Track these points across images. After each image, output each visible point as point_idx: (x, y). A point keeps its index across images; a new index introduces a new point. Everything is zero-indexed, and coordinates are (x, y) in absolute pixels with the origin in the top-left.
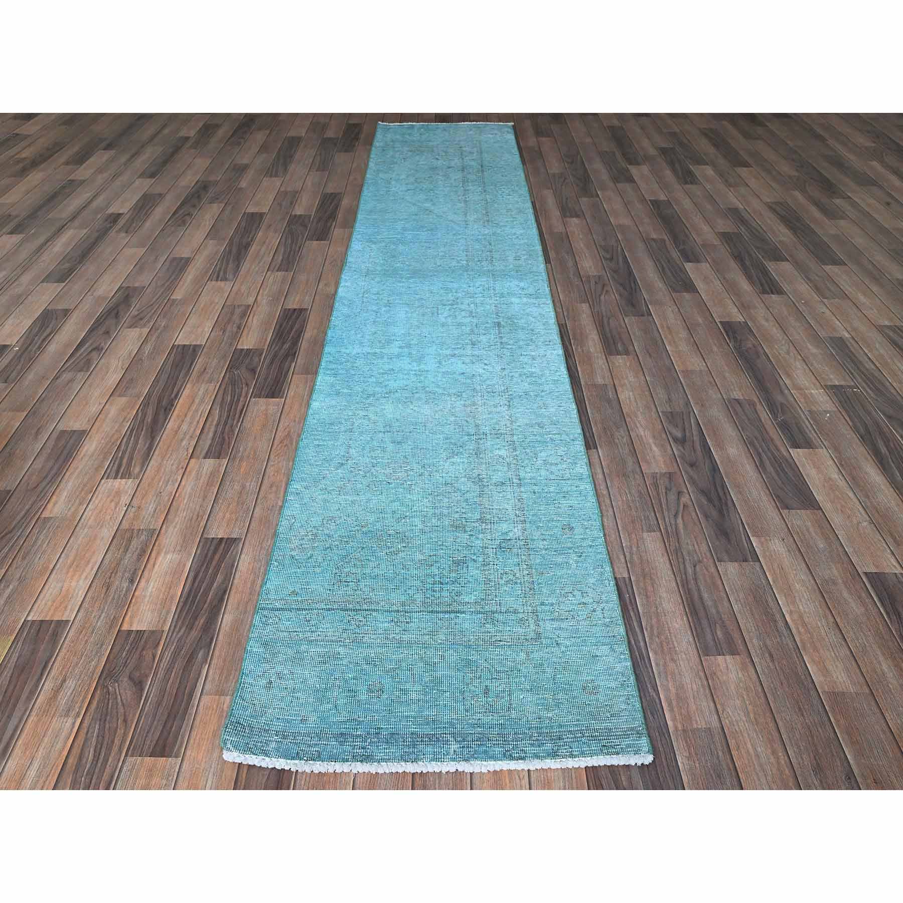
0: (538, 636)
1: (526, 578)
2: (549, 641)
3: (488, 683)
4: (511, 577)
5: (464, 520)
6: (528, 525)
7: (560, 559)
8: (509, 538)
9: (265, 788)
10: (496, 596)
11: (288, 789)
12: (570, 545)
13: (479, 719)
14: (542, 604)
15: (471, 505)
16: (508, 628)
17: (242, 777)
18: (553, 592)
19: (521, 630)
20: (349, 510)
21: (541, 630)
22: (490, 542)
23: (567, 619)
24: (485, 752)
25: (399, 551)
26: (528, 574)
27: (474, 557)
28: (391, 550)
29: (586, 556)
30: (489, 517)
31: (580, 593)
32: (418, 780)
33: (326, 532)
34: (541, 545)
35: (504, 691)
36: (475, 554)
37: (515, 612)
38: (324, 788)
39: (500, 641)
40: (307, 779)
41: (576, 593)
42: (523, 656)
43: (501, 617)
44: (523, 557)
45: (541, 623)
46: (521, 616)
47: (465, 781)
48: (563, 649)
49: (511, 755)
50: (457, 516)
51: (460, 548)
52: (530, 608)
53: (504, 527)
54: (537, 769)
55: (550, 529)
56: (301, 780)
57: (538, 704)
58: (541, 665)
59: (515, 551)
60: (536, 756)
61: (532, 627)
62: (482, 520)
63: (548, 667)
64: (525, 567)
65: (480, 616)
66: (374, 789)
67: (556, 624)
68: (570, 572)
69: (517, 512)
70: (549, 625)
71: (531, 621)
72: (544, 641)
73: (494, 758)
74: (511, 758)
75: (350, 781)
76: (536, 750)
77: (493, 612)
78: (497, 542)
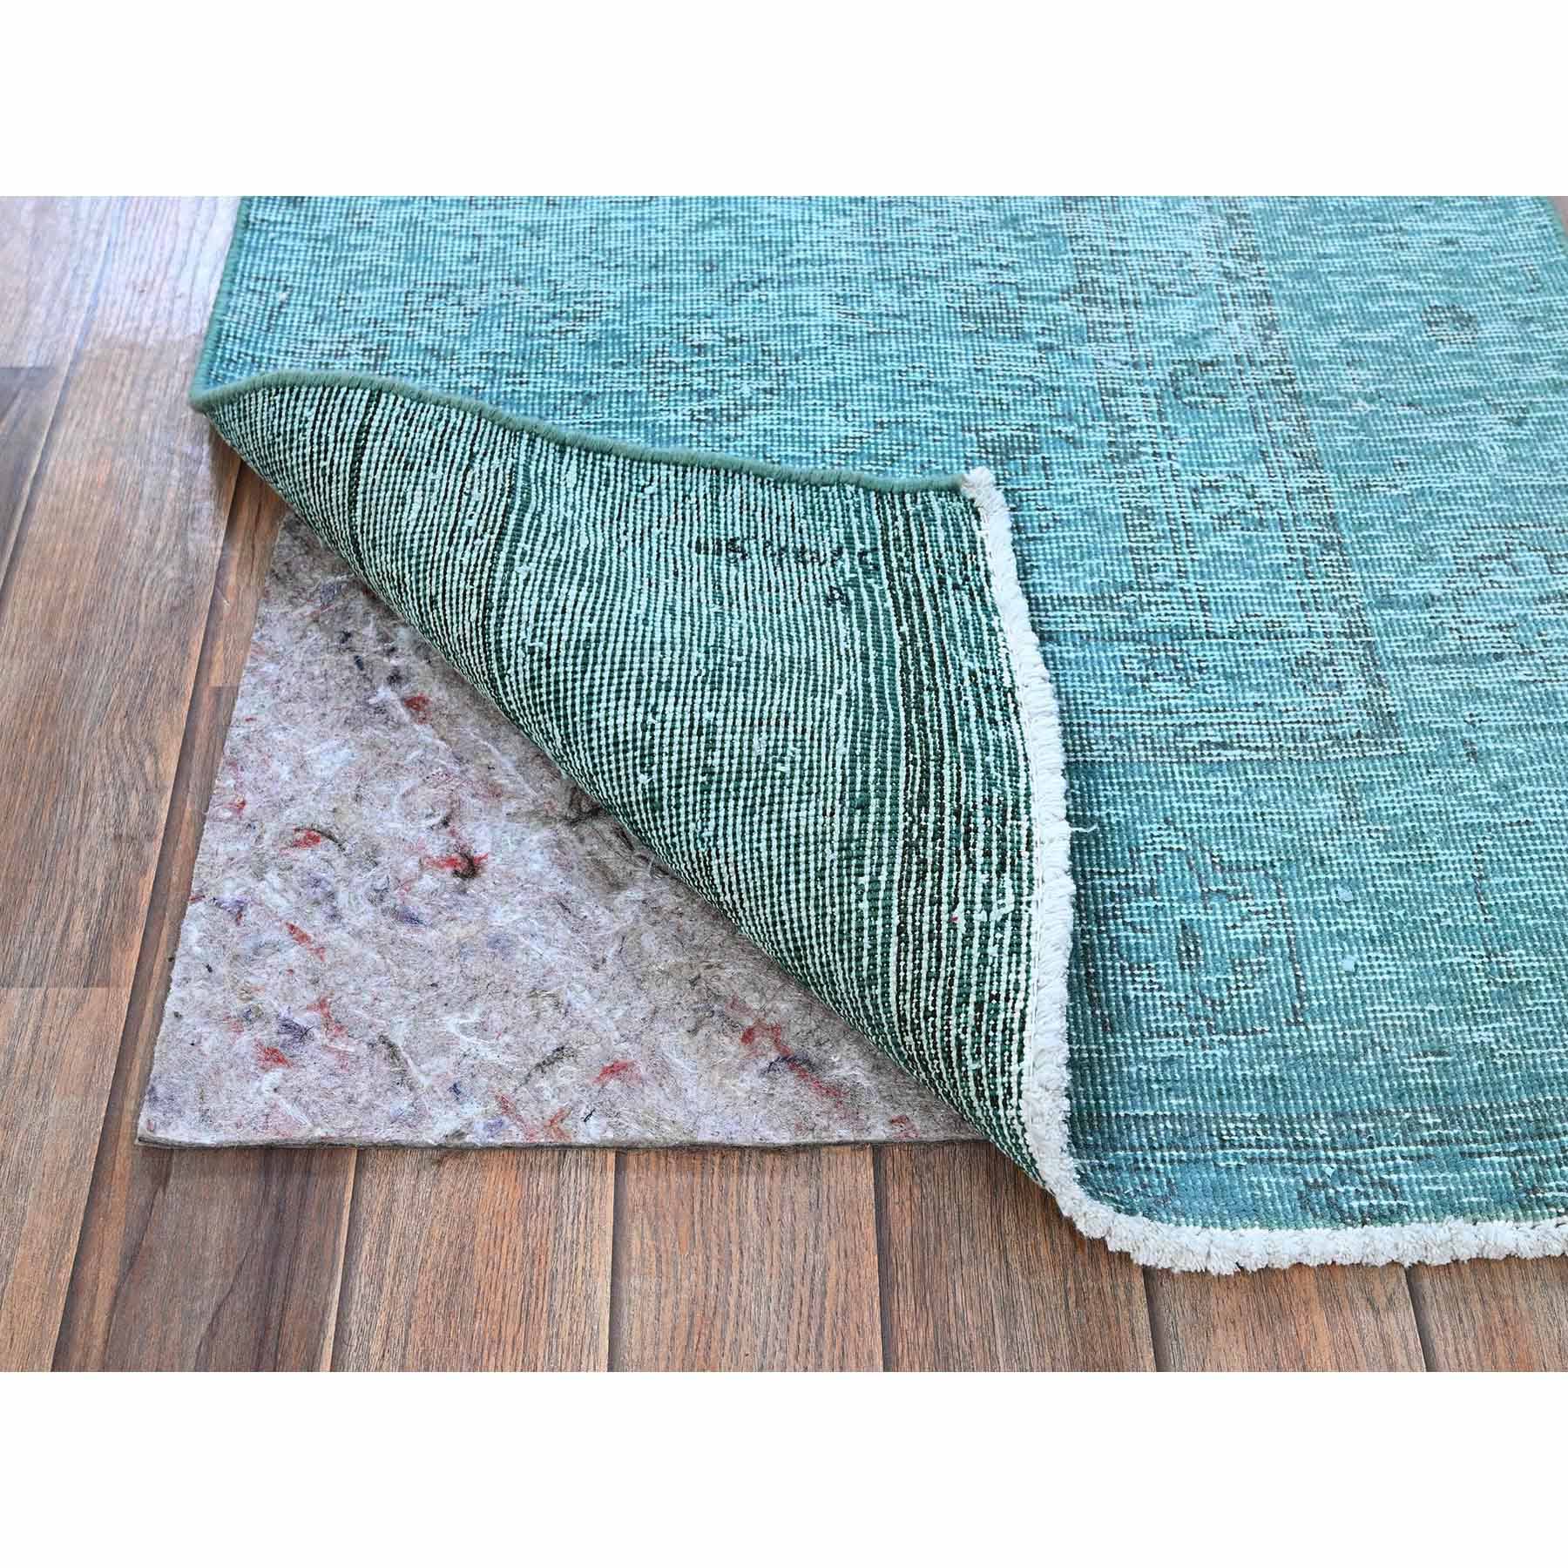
0: (1387, 722)
1: (1303, 505)
2: (1433, 743)
3: (1190, 912)
4: (1236, 501)
5: (1010, 294)
6: (1280, 310)
7: (1435, 432)
8: (1206, 357)
9: (202, 1365)
10: (1182, 574)
11: (311, 1366)
12: (1468, 381)
13: (1171, 1059)
14: (1386, 601)
15: (1031, 238)
16: (1251, 697)
17: (89, 1326)
18: (1427, 554)
19: (1309, 704)
20: (520, 254)
21: (1394, 702)
22: (1129, 372)
23: (1498, 657)
24: (1217, 1191)
25: (746, 406)
26: (1308, 491)
27: (1070, 429)
28: (710, 403)
29: (1544, 421)
30: (1112, 280)
31: (1536, 558)
32: (907, 1323)
33: (425, 338)
34: (1350, 380)
35: (1265, 946)
36: (1070, 418)
37: (1273, 633)
38: (475, 1365)
39: (1223, 746)
40: (398, 1330)
41: (1521, 556)
42: (1327, 804)
43: (1213, 655)
44: (1277, 426)
45: (1390, 673)
46: (1299, 647)
47: (1125, 1325)
48: (1500, 772)
49: (1332, 1204)
50: (979, 276)
51: (1005, 397)
52: (1333, 617)
53: (1182, 317)
54: (1456, 1262)
55: (1373, 321)
56: (369, 1338)
57: (1419, 995)
58: (1416, 838)
59: (1239, 403)
60: (1444, 1206)
61: (1356, 689)
62: (1084, 291)
63: (1445, 844)
64: (1290, 461)
65: (1124, 648)
66: (708, 1366)
67: (1453, 679)
68: (1483, 480)
69: (1229, 263)
70: (1426, 684)
71: (1347, 668)
72: (1414, 747)
73: (1258, 1213)
74: (1338, 1215)
75: (595, 1334)
76: (1445, 1181)
77: (1176, 634)
78: (1162, 373)
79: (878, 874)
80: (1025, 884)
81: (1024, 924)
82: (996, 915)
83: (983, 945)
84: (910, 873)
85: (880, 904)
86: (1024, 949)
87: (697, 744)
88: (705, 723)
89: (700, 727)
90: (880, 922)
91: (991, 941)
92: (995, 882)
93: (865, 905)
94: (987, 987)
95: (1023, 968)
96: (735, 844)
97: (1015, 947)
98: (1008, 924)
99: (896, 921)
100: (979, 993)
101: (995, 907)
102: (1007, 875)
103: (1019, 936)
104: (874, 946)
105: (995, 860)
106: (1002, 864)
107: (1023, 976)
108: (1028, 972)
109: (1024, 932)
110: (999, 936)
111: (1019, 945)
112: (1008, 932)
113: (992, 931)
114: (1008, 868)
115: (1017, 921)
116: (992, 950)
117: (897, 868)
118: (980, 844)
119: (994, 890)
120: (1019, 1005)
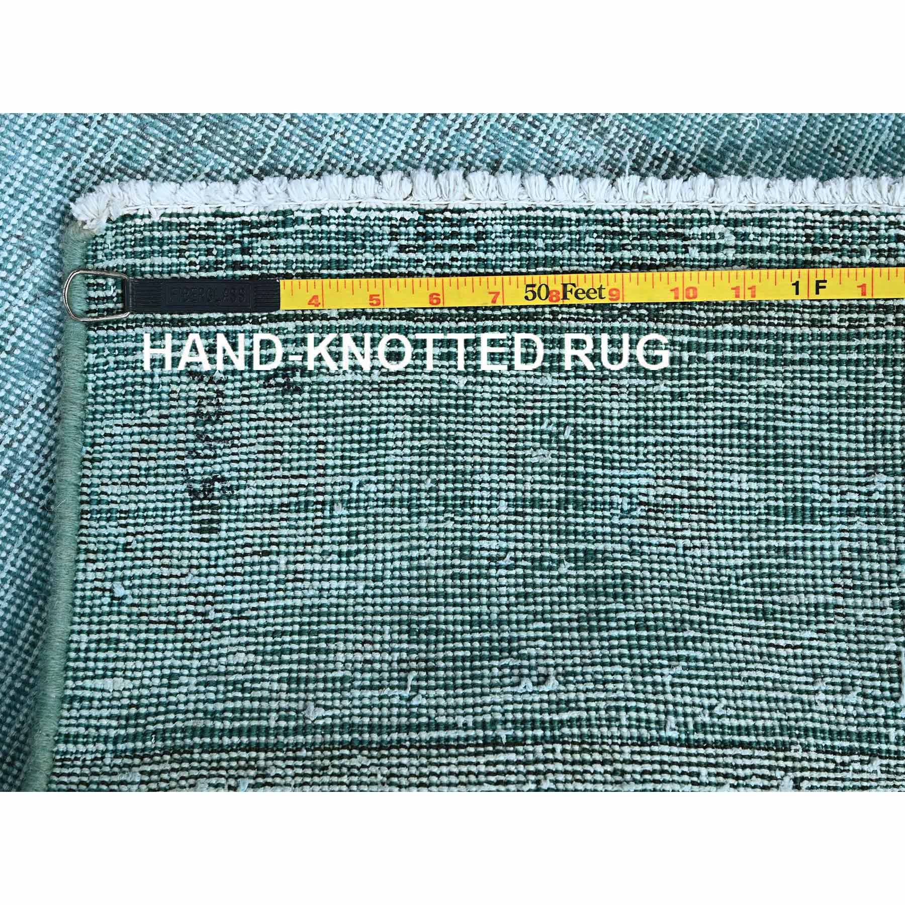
79: (681, 344)
80: (696, 216)
81: (740, 216)
82: (731, 240)
83: (761, 249)
84: (683, 316)
85: (712, 341)
86: (765, 215)
87: (534, 515)
88: (512, 510)
89: (516, 514)
90: (728, 341)
91: (756, 244)
92: (697, 242)
93: (711, 355)
94: (800, 245)
95: (784, 216)
96: (638, 476)
97: (761, 223)
98: (740, 229)
99: (729, 327)
100: (805, 251)
101: (722, 242)
102: (687, 232)
103: (753, 220)
104: (750, 346)
105: (672, 242)
106: (676, 236)
107: (792, 216)
108: (787, 211)
109: (748, 216)
110: (752, 237)
111: (761, 220)
112: (748, 229)
113: (748, 243)
114: (680, 231)
115: (736, 223)
116: (765, 242)
117: (678, 327)
118: (654, 254)
119: (705, 242)
120: (818, 216)
